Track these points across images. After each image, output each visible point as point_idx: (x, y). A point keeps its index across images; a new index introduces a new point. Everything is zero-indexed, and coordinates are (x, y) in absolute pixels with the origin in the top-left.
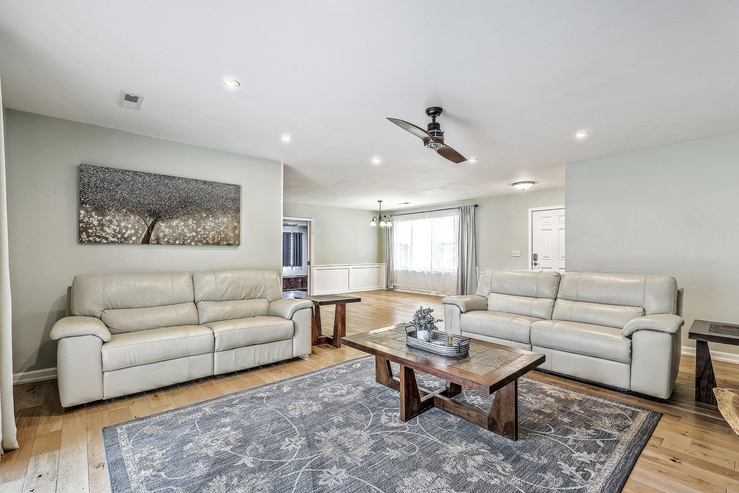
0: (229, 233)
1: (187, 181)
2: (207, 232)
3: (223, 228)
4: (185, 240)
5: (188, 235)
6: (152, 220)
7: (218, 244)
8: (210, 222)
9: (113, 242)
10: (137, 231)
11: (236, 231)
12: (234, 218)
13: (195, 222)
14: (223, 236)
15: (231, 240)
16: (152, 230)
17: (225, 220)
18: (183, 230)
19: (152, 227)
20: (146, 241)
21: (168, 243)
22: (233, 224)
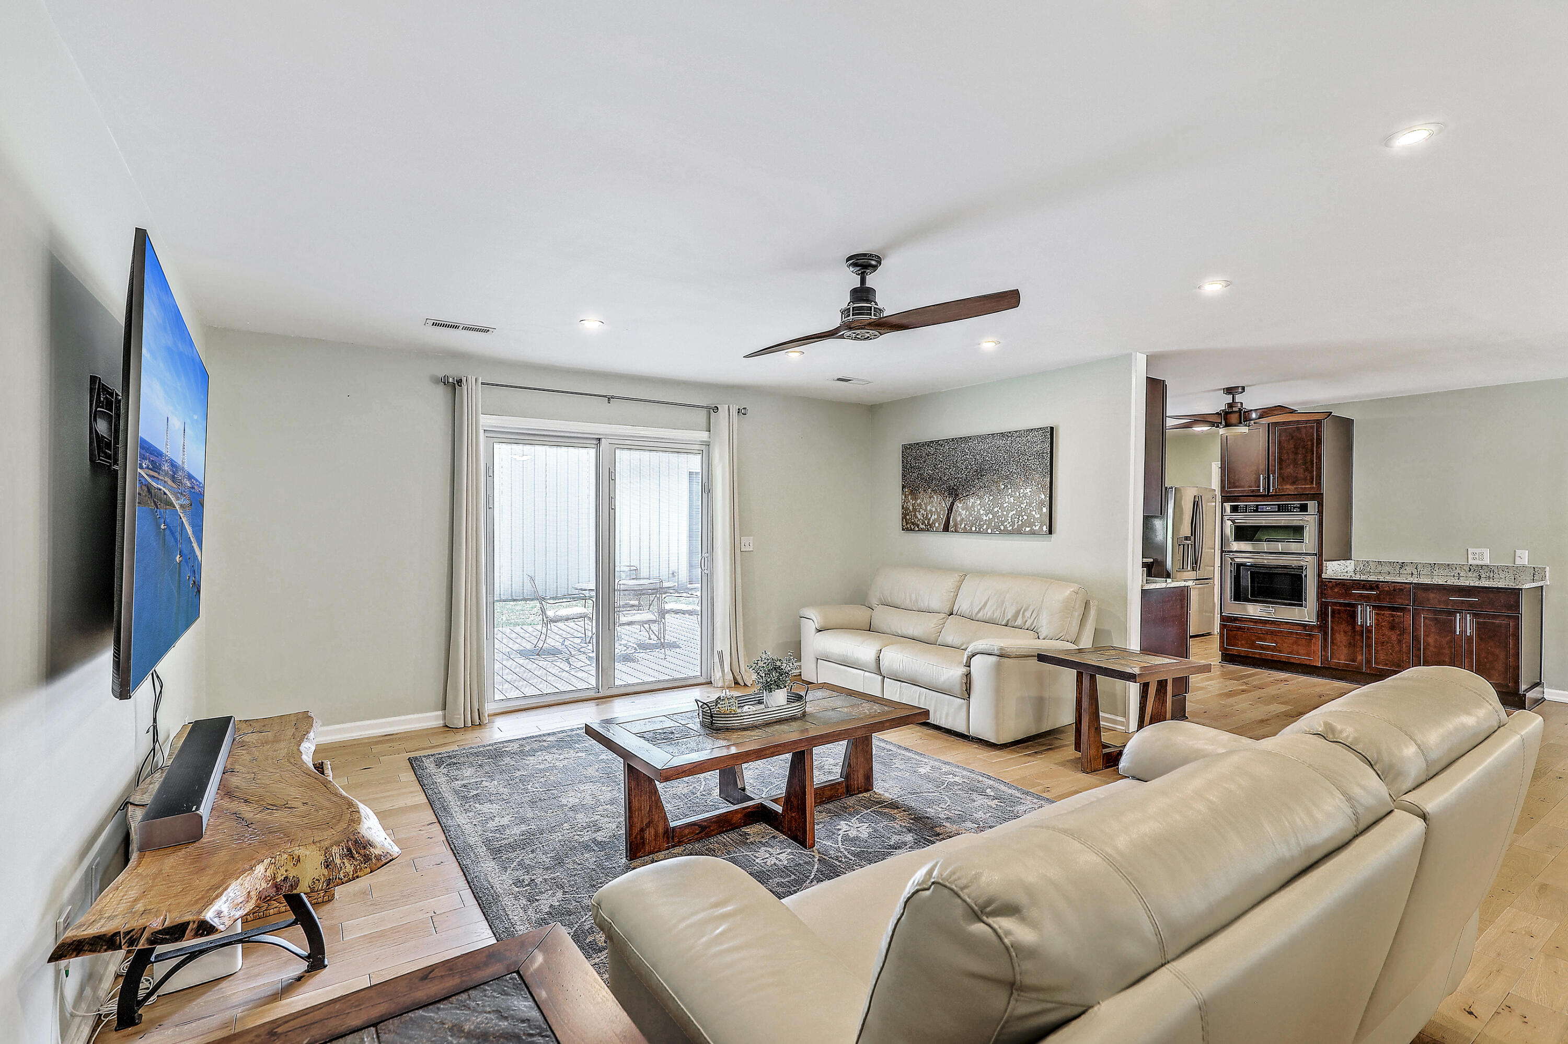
0: (1034, 513)
1: (983, 438)
2: (1005, 513)
3: (1025, 504)
4: (981, 526)
5: (985, 518)
6: (951, 500)
7: (1018, 532)
8: (1009, 497)
9: (922, 530)
10: (939, 516)
11: (1044, 508)
12: (1040, 486)
13: (991, 498)
14: (1025, 517)
15: (1036, 524)
16: (951, 513)
17: (1028, 490)
18: (979, 511)
19: (950, 509)
20: (946, 529)
21: (965, 531)
22: (1039, 497)
